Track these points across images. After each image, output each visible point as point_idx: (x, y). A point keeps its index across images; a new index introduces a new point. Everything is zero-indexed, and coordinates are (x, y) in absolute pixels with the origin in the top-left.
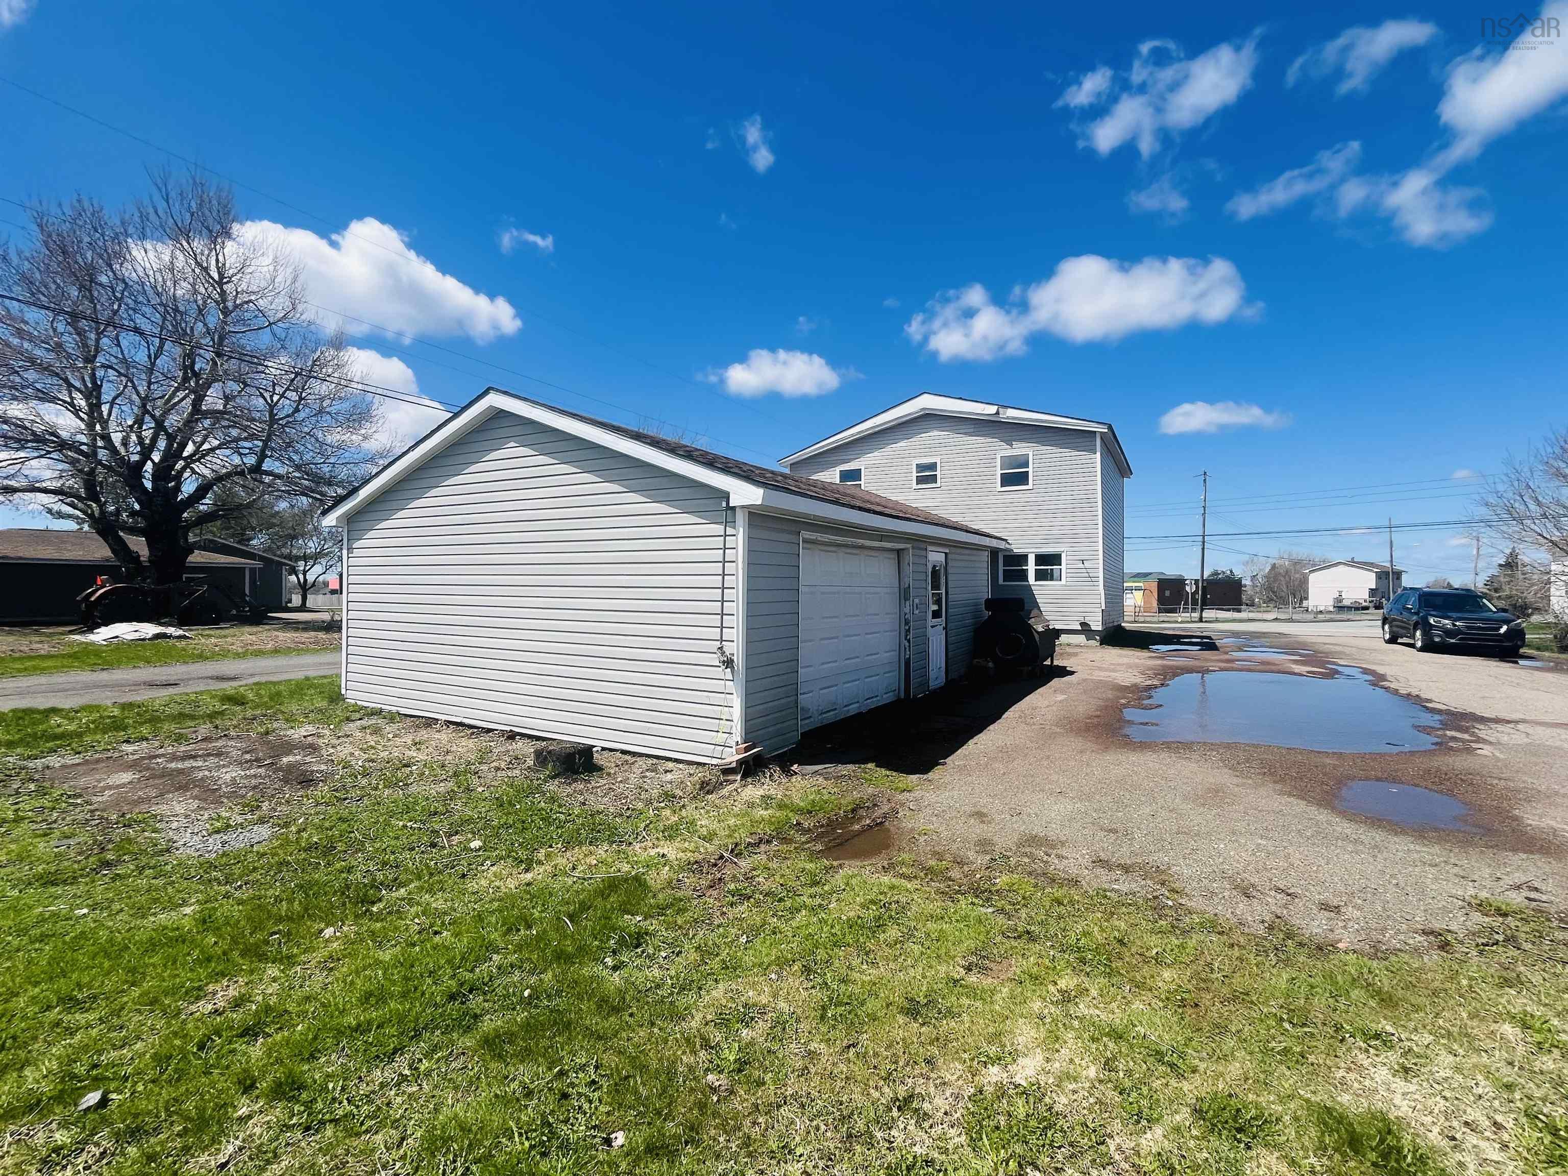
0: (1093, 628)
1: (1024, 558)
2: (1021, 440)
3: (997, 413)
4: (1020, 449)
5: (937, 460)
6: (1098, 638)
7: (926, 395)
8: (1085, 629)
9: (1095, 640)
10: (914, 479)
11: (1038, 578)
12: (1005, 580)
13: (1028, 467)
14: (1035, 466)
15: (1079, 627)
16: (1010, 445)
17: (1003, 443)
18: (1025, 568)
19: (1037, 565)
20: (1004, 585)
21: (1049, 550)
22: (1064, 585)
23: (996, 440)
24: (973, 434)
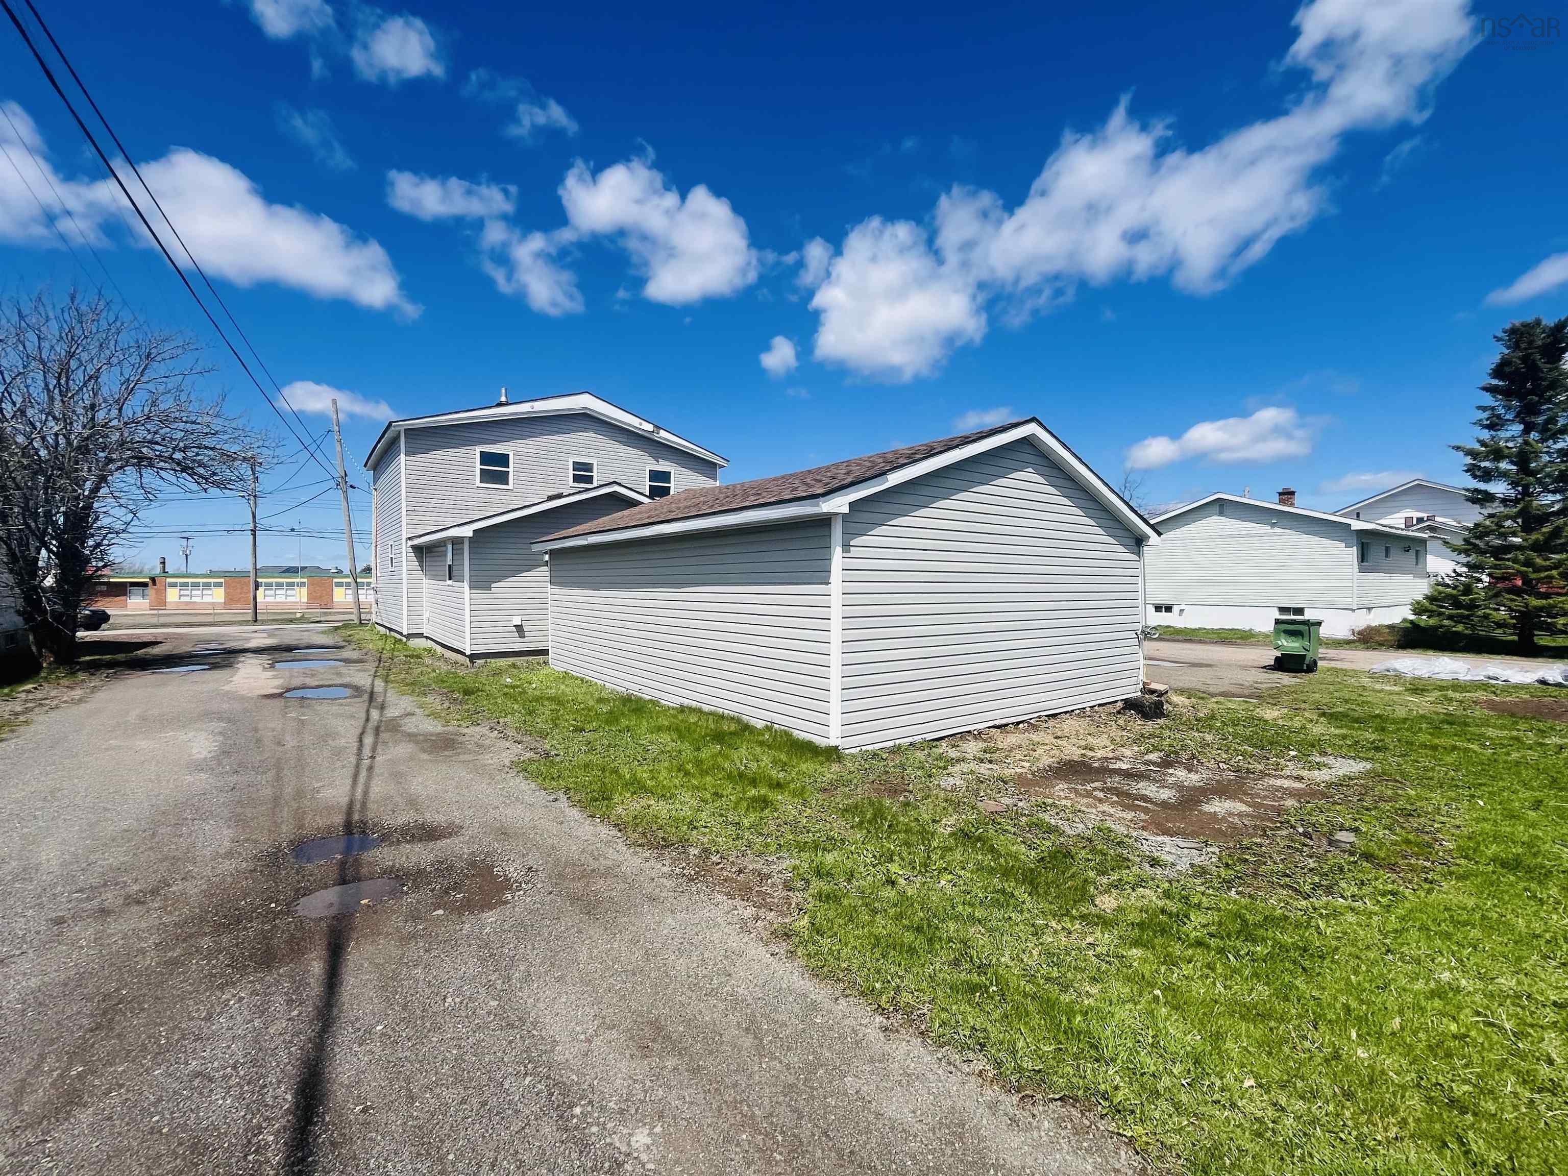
2: (666, 459)
3: (653, 431)
4: (665, 466)
5: (593, 461)
16: (657, 461)
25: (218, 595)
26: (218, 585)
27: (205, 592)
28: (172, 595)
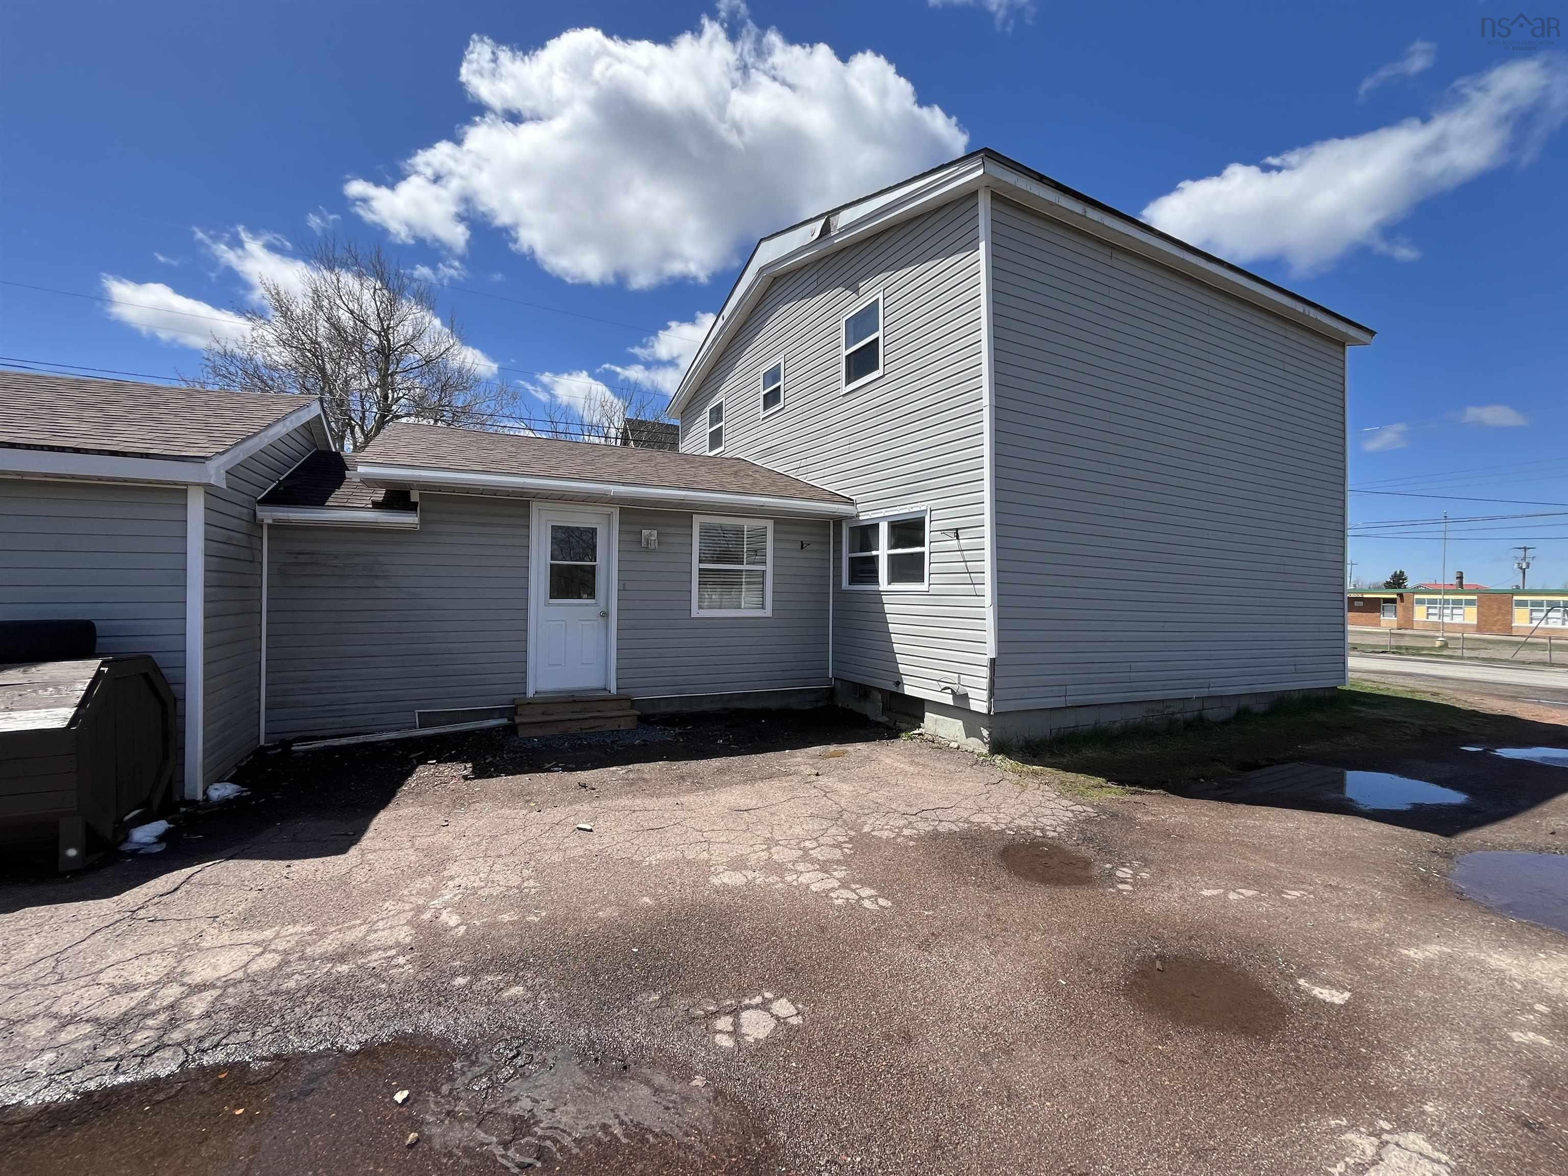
0: (974, 705)
1: (873, 530)
2: (869, 271)
3: (828, 230)
4: (869, 291)
5: (779, 359)
6: (986, 732)
7: (763, 244)
8: (960, 707)
9: (981, 737)
10: (761, 401)
11: (894, 577)
12: (852, 581)
13: (877, 329)
14: (887, 322)
15: (948, 699)
16: (856, 291)
17: (848, 292)
18: (874, 553)
19: (892, 546)
20: (847, 592)
21: (904, 510)
22: (926, 593)
23: (840, 289)
24: (817, 290)
25: (1470, 616)
26: (1469, 603)
27: (1455, 611)
28: (1420, 613)
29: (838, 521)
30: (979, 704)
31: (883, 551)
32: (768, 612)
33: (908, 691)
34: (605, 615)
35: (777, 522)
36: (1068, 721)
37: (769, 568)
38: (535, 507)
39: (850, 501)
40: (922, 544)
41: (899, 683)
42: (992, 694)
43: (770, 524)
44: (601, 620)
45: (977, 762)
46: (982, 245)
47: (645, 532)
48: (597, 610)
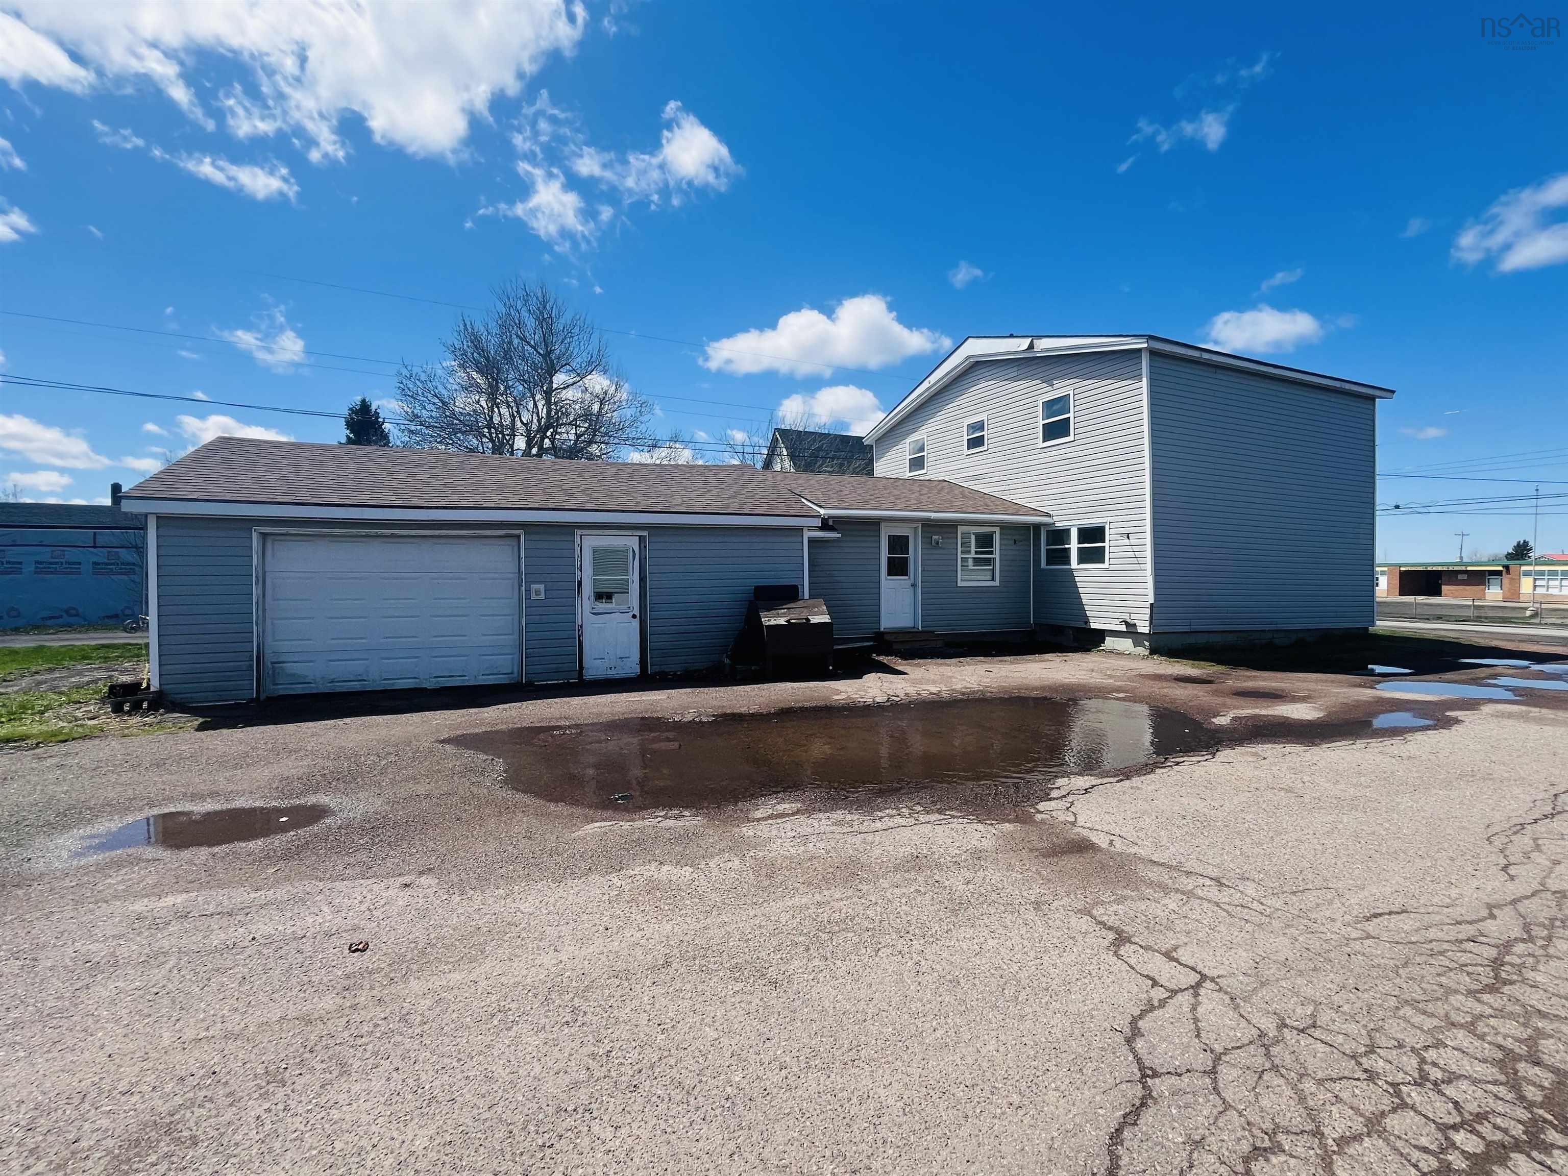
0: (1140, 630)
1: (1066, 532)
2: (1063, 377)
3: (1031, 346)
4: (1062, 388)
5: (983, 417)
6: (1147, 644)
7: (970, 340)
8: (1131, 631)
9: (1144, 646)
10: (966, 443)
11: (1081, 560)
12: (1048, 564)
13: (1069, 412)
14: (1077, 409)
15: (1123, 628)
16: (1052, 385)
17: (1045, 385)
18: (1067, 546)
19: (1079, 543)
20: (1044, 570)
21: (1092, 521)
22: (1107, 570)
23: (1038, 381)
24: (1017, 378)
28: (1526, 585)
29: (1037, 527)
30: (1144, 627)
31: (1074, 545)
32: (997, 583)
33: (1093, 626)
34: (914, 585)
35: (1002, 528)
36: (1191, 640)
37: (997, 556)
38: (883, 525)
39: (1048, 515)
40: (1104, 542)
41: (1087, 622)
42: (1151, 623)
43: (997, 530)
44: (912, 588)
45: (1144, 658)
46: (1144, 380)
47: (934, 537)
48: (910, 582)
